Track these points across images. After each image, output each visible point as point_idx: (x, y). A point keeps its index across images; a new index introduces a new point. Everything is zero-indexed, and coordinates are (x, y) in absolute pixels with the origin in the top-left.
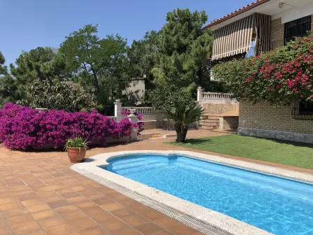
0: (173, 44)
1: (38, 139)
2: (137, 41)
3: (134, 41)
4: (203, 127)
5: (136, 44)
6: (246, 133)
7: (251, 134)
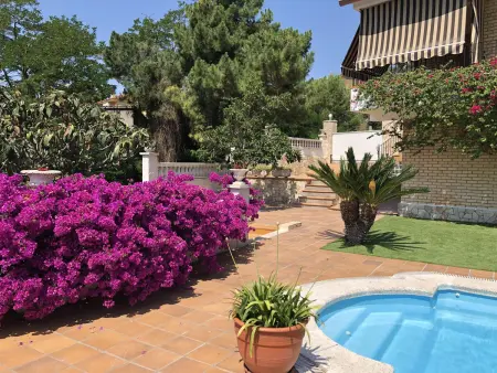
0: (211, 41)
1: (47, 283)
2: (120, 33)
3: (114, 33)
4: (308, 202)
5: (118, 38)
6: (421, 213)
7: (434, 216)
